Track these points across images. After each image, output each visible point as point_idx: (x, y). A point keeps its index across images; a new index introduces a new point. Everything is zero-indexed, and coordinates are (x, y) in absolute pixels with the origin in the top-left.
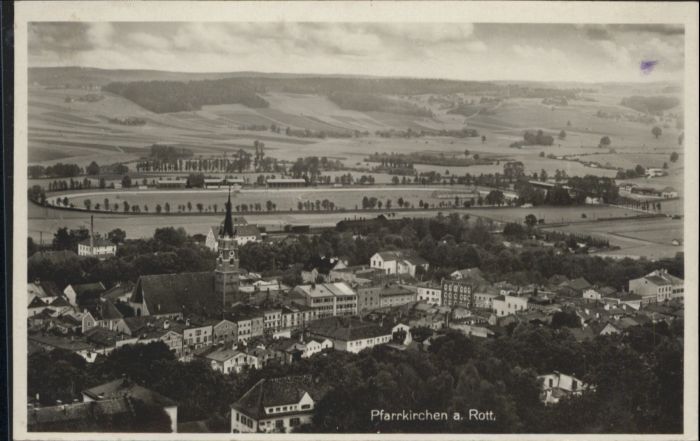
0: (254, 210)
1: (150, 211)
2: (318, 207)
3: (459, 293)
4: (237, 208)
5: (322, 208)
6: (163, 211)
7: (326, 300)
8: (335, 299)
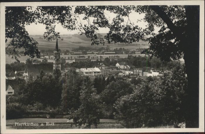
0: (96, 58)
1: (66, 59)
2: (115, 58)
3: (138, 72)
4: (91, 58)
5: (116, 58)
6: (70, 59)
7: (90, 73)
8: (93, 72)
